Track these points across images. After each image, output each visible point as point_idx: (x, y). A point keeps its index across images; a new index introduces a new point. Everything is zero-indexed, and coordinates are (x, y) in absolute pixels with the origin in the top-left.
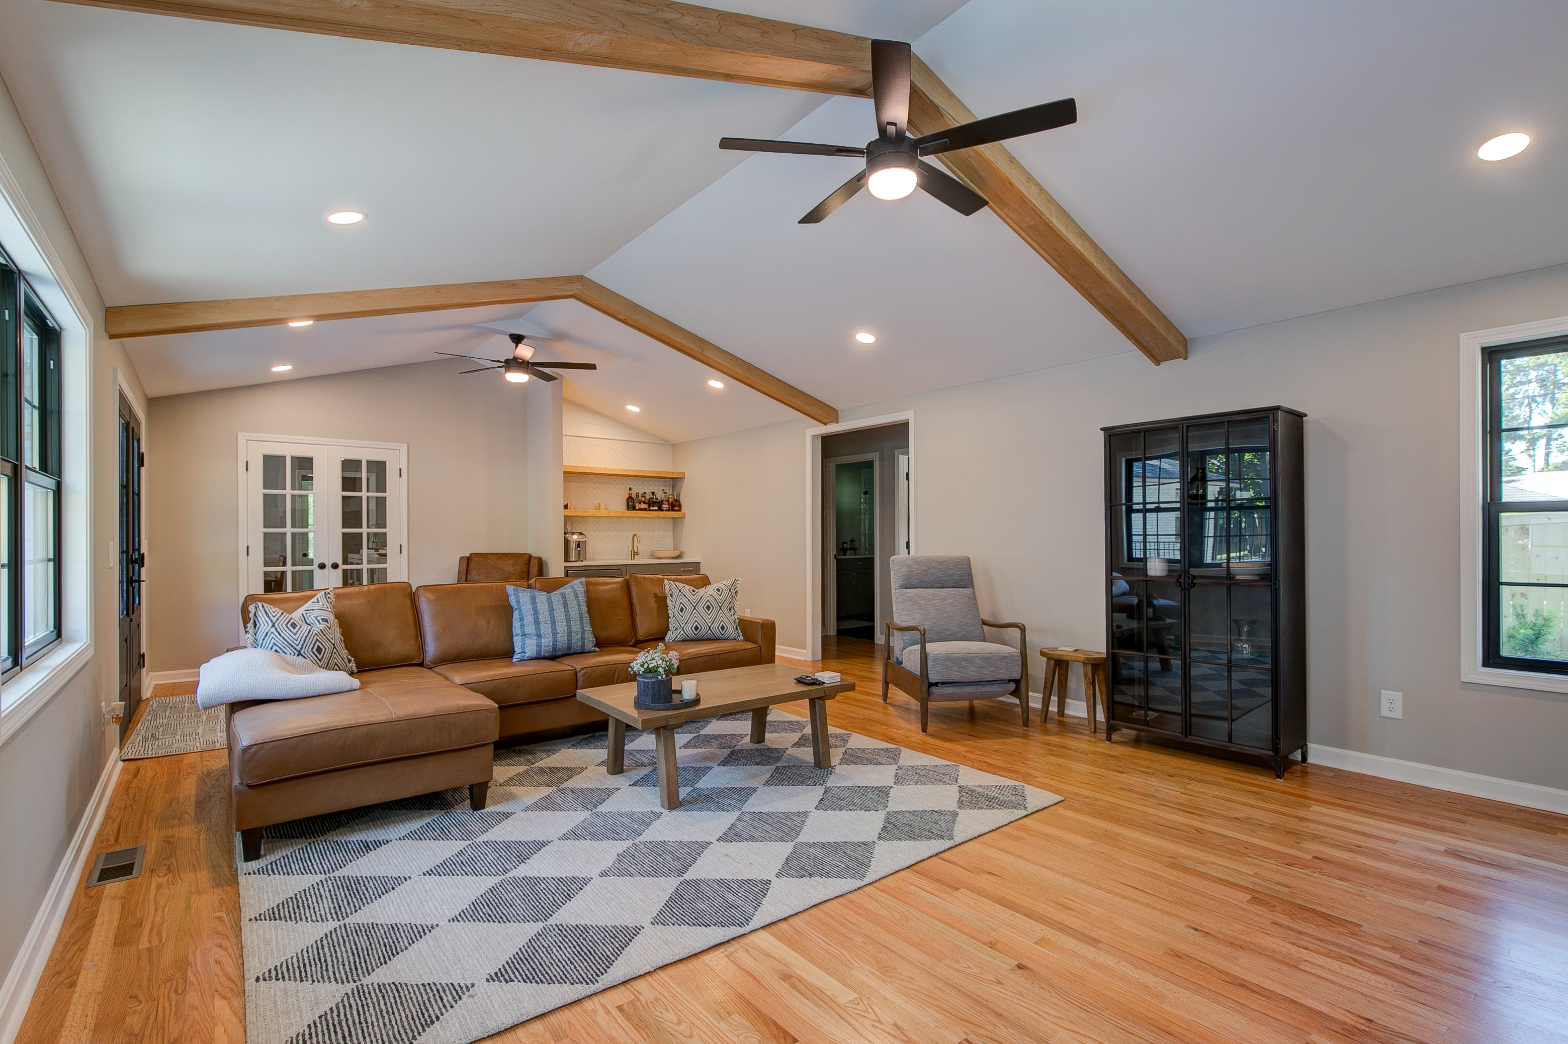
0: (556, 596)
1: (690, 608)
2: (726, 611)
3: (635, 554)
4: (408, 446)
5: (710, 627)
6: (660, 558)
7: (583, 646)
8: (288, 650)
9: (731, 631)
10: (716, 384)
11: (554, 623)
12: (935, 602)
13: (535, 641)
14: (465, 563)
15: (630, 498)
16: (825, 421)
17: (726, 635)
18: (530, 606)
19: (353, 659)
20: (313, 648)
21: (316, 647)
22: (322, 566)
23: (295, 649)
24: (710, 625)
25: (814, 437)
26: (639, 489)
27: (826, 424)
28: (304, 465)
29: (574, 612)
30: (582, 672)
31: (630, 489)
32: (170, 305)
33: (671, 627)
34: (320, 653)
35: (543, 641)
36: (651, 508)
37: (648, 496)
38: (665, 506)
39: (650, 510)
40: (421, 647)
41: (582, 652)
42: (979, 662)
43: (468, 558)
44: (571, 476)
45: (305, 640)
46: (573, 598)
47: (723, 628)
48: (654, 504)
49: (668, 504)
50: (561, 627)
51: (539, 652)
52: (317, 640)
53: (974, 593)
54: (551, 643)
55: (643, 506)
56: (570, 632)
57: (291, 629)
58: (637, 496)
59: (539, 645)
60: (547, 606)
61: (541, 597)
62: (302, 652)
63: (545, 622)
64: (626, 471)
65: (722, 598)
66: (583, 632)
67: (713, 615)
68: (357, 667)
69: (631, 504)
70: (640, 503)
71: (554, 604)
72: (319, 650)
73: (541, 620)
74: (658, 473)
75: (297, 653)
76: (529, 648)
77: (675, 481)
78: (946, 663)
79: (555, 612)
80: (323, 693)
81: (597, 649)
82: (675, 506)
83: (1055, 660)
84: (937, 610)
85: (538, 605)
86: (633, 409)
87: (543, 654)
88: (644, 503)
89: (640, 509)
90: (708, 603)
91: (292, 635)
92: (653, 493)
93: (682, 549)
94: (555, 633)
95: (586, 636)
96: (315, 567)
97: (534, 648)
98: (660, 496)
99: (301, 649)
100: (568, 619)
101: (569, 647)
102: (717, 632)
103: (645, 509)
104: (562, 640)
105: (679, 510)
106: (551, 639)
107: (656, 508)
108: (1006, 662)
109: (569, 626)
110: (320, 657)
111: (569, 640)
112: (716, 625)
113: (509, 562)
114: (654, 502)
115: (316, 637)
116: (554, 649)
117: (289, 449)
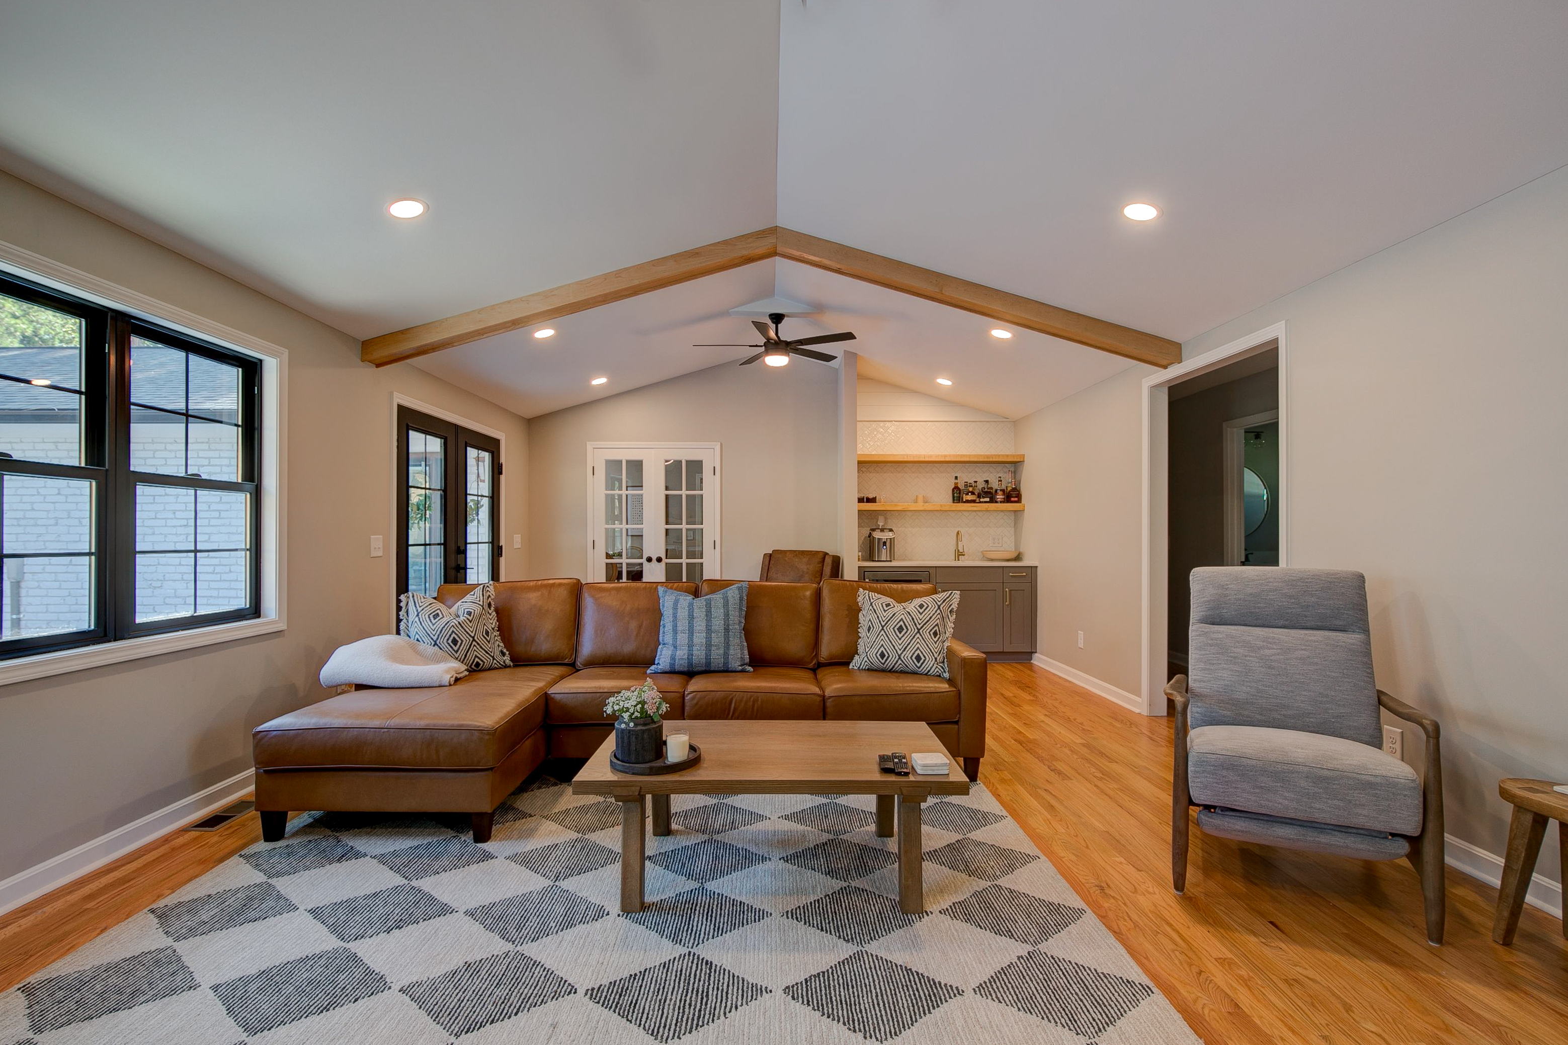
0: (700, 602)
1: (878, 628)
2: (927, 635)
3: (959, 554)
4: (721, 444)
5: (899, 656)
6: (992, 560)
7: (726, 663)
8: (426, 640)
9: (930, 664)
10: (1001, 333)
11: (691, 631)
12: (1267, 652)
13: (670, 653)
14: (768, 559)
15: (956, 488)
16: (1164, 363)
17: (924, 669)
18: (671, 612)
19: (507, 653)
20: (448, 640)
21: (451, 638)
22: (649, 560)
23: (432, 639)
24: (900, 652)
25: (1155, 388)
26: (966, 477)
27: (1165, 367)
28: (636, 467)
29: (718, 623)
30: (690, 696)
31: (956, 478)
32: (402, 332)
33: (861, 649)
34: (455, 645)
35: (678, 653)
36: (982, 500)
37: (981, 485)
38: (1000, 497)
39: (980, 502)
40: (575, 648)
41: (726, 671)
42: (1303, 783)
43: (771, 555)
44: (865, 465)
45: (441, 630)
46: (721, 605)
47: (918, 658)
48: (988, 494)
49: (1004, 494)
50: (700, 638)
51: (672, 665)
52: (453, 632)
53: (1368, 643)
54: (686, 657)
55: (970, 497)
56: (709, 645)
57: (432, 619)
58: (966, 486)
59: (673, 658)
60: (687, 613)
61: (686, 599)
62: (438, 642)
63: (683, 632)
64: (945, 456)
65: (925, 617)
66: (727, 646)
67: (906, 639)
68: (511, 660)
69: (958, 495)
70: (967, 494)
71: (695, 611)
72: (455, 642)
73: (680, 628)
74: (988, 456)
75: (433, 643)
76: (663, 660)
77: (1015, 465)
78: (1224, 773)
79: (695, 620)
80: (414, 685)
81: (750, 669)
82: (1013, 496)
83: (1536, 814)
84: (1270, 667)
85: (679, 610)
86: (944, 382)
87: (677, 668)
88: (973, 493)
89: (968, 501)
90: (901, 623)
91: (431, 625)
92: (987, 482)
93: (1021, 550)
94: (691, 646)
95: (731, 652)
96: (644, 561)
97: (668, 661)
98: (995, 485)
99: (437, 639)
100: (709, 630)
101: (708, 663)
102: (912, 665)
103: (974, 501)
104: (699, 655)
105: (1019, 501)
106: (686, 652)
107: (988, 499)
108: (1375, 795)
109: (709, 639)
110: (456, 649)
111: (708, 656)
112: (908, 654)
113: (804, 560)
114: (986, 493)
115: (452, 628)
116: (690, 664)
117: (626, 455)
